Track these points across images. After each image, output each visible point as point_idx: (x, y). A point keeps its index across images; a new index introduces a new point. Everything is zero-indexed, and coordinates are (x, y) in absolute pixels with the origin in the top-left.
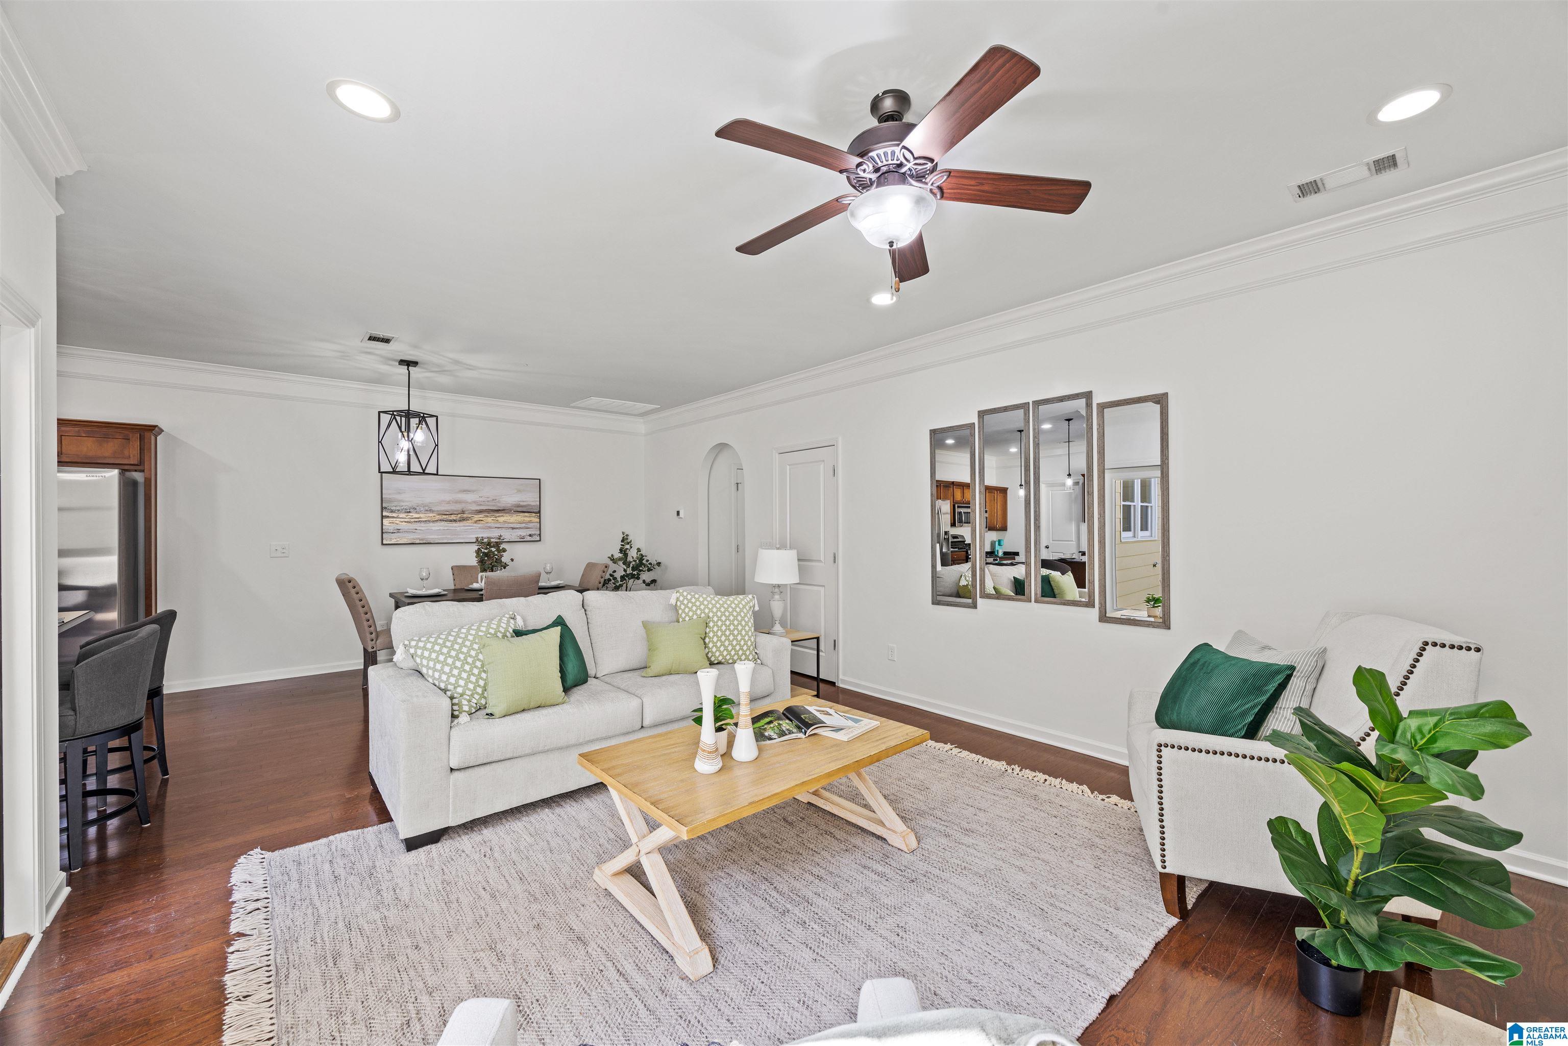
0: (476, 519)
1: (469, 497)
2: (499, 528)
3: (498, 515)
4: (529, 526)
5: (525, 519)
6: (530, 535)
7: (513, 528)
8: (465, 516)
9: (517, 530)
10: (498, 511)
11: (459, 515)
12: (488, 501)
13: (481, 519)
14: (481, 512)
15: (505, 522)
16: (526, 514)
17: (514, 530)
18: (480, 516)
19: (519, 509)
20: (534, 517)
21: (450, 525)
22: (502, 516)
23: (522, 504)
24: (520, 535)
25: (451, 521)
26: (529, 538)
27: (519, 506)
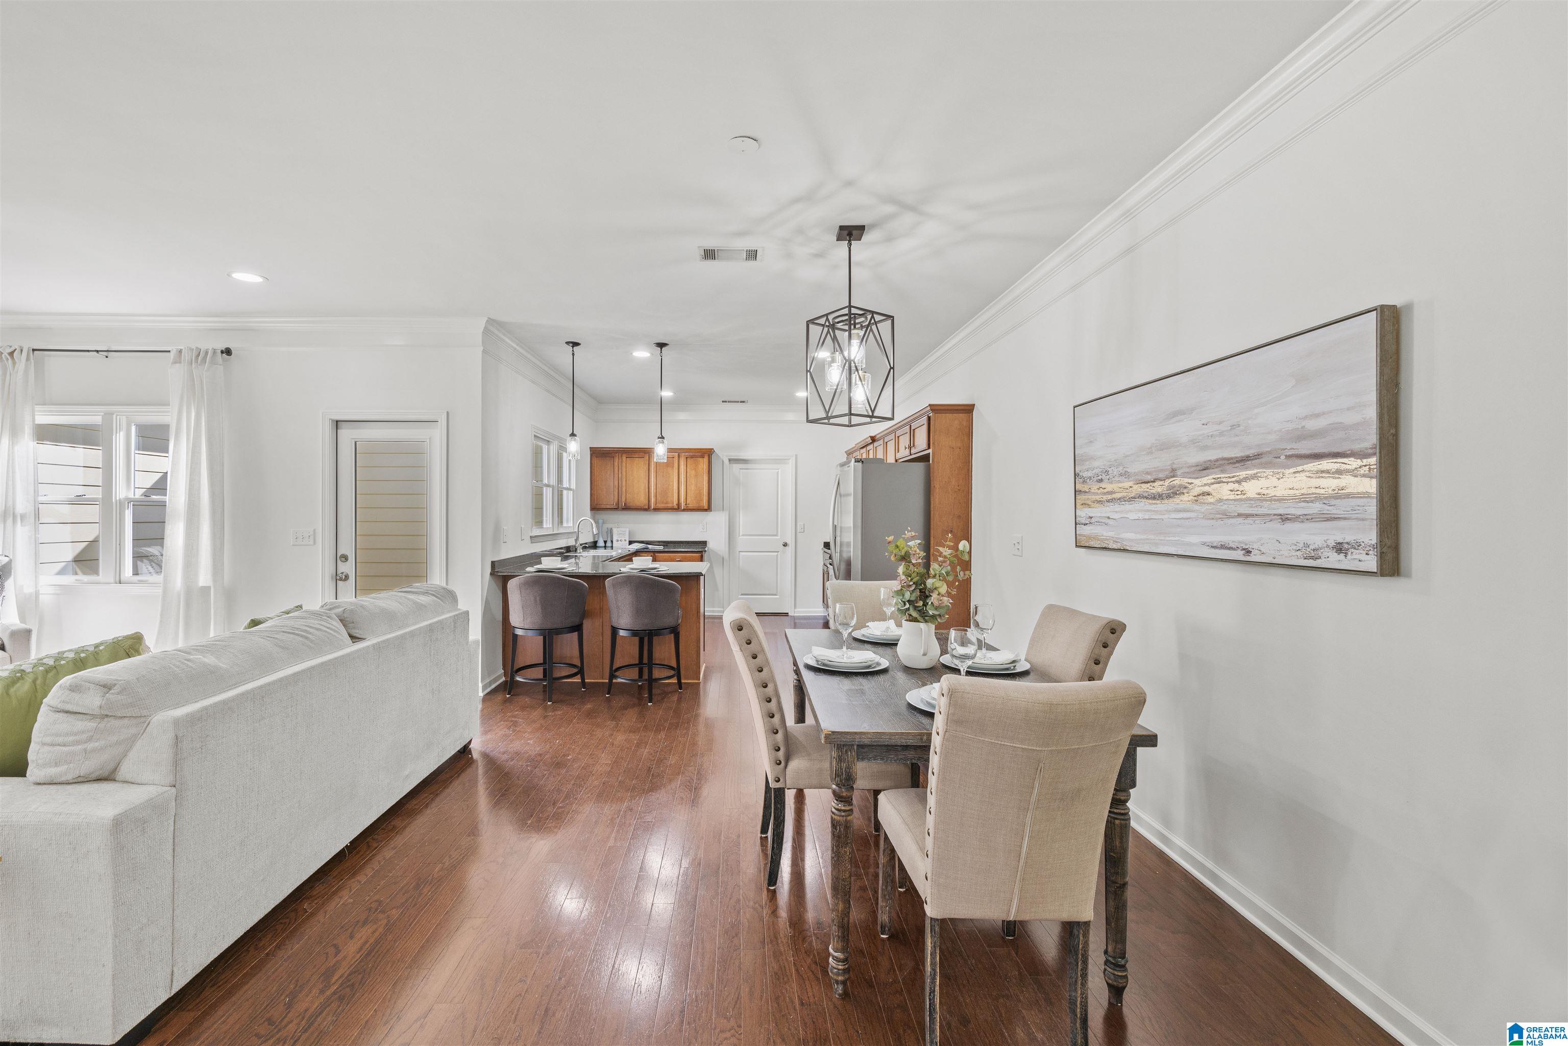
0: (1197, 491)
1: (1182, 430)
2: (1247, 516)
3: (1243, 474)
4: (1333, 511)
5: (1323, 482)
6: (1340, 548)
7: (1284, 518)
8: (1177, 481)
9: (1297, 526)
10: (1243, 461)
11: (1167, 483)
12: (1222, 434)
13: (1206, 489)
14: (1205, 468)
15: (1262, 498)
16: (1326, 464)
17: (1289, 526)
18: (1206, 480)
19: (1305, 447)
20: (1354, 473)
21: (1153, 507)
22: (1255, 477)
23: (1312, 425)
24: (1307, 545)
25: (1154, 498)
26: (1334, 560)
27: (1302, 436)
